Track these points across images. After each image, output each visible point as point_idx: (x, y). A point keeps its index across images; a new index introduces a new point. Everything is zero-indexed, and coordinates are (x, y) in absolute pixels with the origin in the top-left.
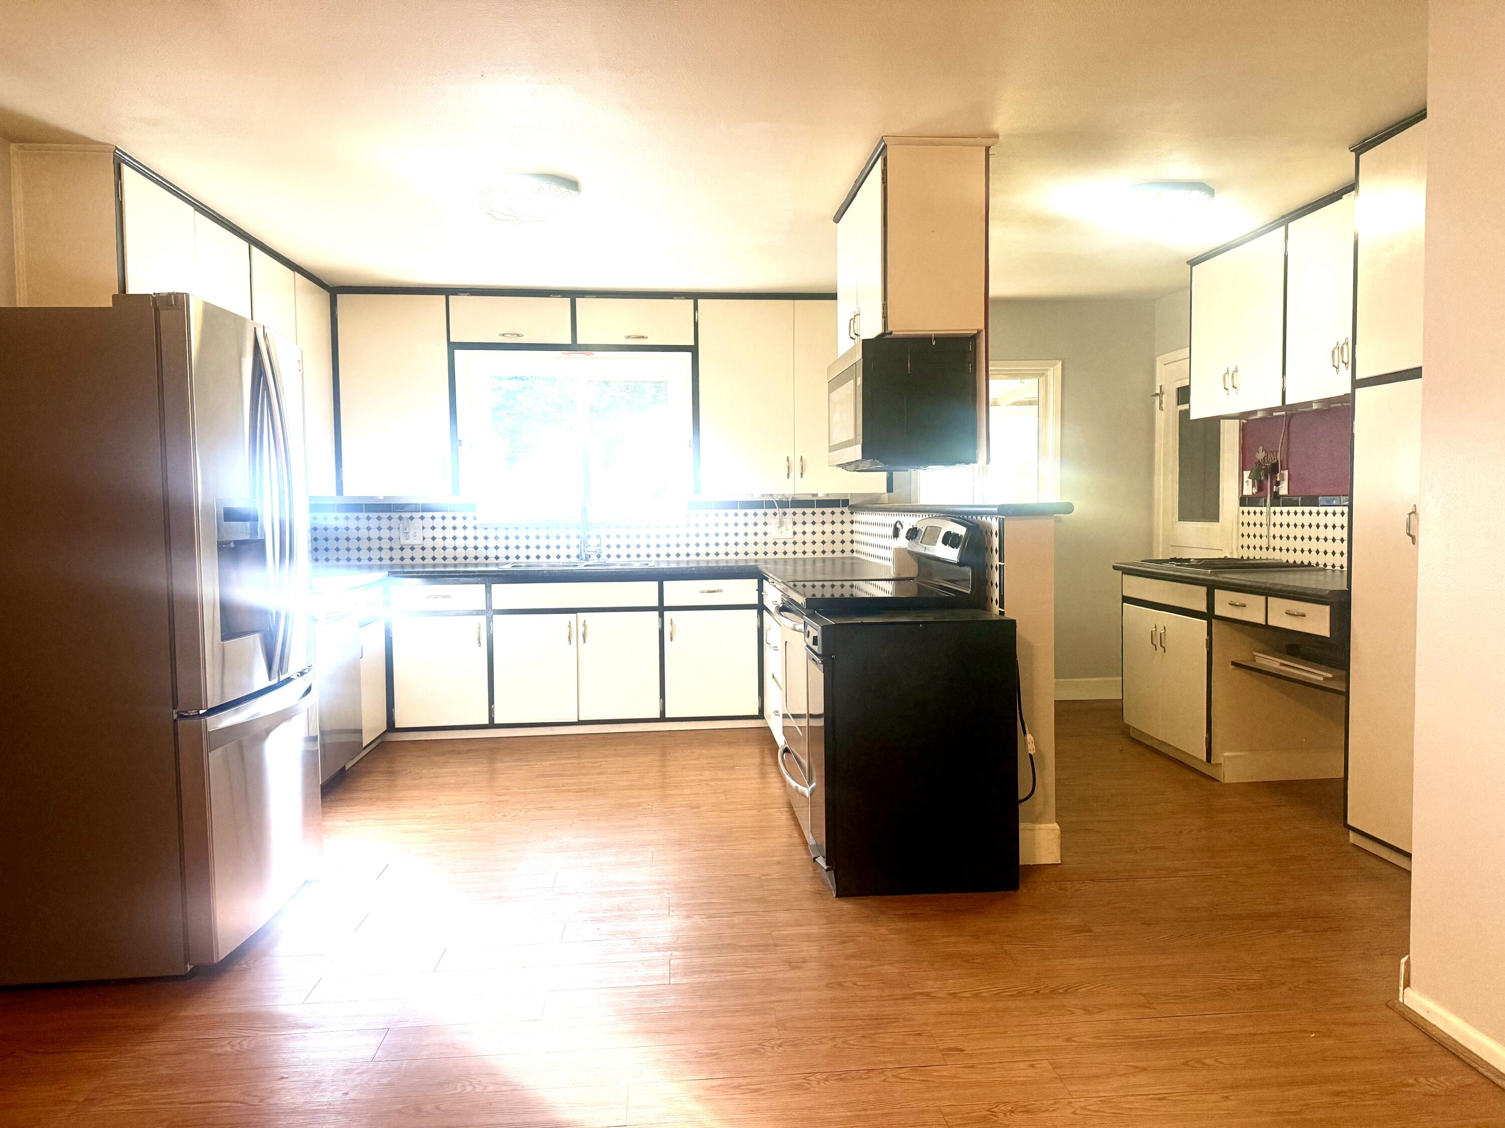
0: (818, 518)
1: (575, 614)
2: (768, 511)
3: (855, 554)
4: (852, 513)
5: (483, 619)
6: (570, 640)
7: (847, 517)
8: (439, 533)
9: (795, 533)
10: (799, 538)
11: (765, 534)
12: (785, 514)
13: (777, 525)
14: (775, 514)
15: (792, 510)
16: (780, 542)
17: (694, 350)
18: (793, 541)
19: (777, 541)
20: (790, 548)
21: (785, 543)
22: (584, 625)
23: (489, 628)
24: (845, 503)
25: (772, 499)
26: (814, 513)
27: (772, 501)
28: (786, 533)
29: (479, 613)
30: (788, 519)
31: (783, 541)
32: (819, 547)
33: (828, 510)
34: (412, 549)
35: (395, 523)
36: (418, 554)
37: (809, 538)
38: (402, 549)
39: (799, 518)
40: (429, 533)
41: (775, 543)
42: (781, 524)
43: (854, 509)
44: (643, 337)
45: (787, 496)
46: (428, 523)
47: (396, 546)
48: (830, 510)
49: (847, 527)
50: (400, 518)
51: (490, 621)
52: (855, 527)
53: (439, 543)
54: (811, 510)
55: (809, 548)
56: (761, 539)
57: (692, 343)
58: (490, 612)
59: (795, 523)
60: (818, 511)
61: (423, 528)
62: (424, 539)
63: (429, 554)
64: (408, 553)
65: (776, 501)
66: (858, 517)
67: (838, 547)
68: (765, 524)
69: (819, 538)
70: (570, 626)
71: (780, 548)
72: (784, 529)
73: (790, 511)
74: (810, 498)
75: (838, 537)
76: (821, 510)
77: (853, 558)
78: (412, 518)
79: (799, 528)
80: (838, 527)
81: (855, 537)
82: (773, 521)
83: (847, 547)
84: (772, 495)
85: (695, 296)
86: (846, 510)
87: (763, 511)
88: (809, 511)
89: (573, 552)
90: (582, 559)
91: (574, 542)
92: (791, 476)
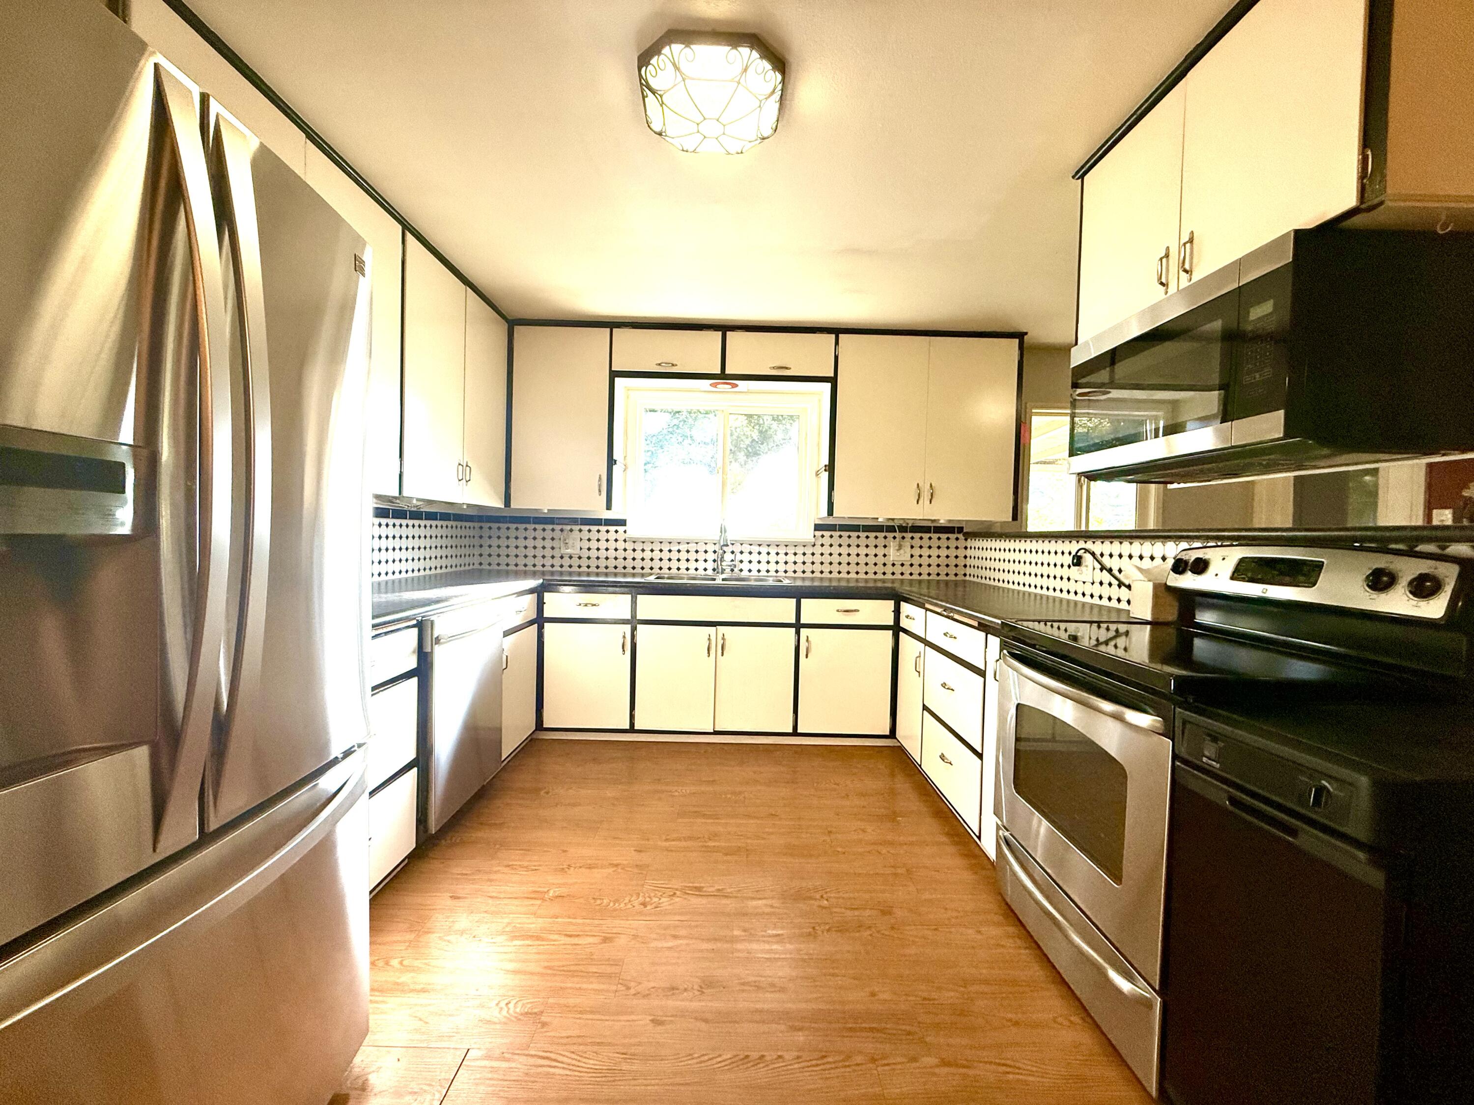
0: (934, 543)
1: (715, 628)
2: (887, 534)
3: (967, 578)
4: (966, 540)
5: (627, 628)
6: (709, 653)
7: (962, 543)
8: (594, 545)
9: (912, 556)
10: (916, 561)
11: (885, 555)
12: (903, 538)
13: (897, 548)
14: (894, 538)
15: (910, 535)
16: (898, 564)
17: (833, 381)
18: (910, 563)
19: (895, 563)
20: (907, 570)
21: (902, 565)
22: (723, 639)
23: (633, 636)
24: (960, 530)
25: (893, 524)
26: (930, 538)
27: (894, 526)
28: (904, 555)
29: (624, 622)
30: (907, 543)
31: (901, 563)
32: (934, 570)
33: (944, 536)
34: (571, 557)
35: (557, 534)
36: (575, 562)
37: (925, 561)
38: (562, 557)
39: (917, 542)
40: (586, 545)
41: (893, 565)
42: (900, 547)
43: (968, 536)
44: (787, 368)
45: (908, 521)
46: (585, 535)
47: (558, 555)
48: (946, 536)
49: (961, 553)
50: (562, 530)
51: (634, 629)
52: (969, 552)
53: (594, 554)
54: (929, 535)
55: (925, 570)
56: (880, 560)
57: (832, 375)
58: (634, 622)
59: (912, 547)
60: (935, 536)
61: (581, 539)
62: (581, 549)
63: (584, 562)
64: (566, 562)
65: (897, 526)
66: (970, 543)
67: (952, 570)
68: (885, 546)
69: (934, 561)
70: (709, 639)
71: (898, 569)
72: (902, 551)
73: (908, 535)
74: (929, 524)
75: (952, 561)
76: (937, 535)
77: (965, 581)
78: (571, 530)
79: (917, 552)
80: (952, 552)
81: (968, 562)
82: (893, 545)
83: (960, 571)
84: (893, 520)
85: (837, 331)
86: (961, 536)
87: (883, 534)
88: (926, 536)
89: (710, 565)
90: (718, 573)
91: (711, 556)
92: (921, 501)
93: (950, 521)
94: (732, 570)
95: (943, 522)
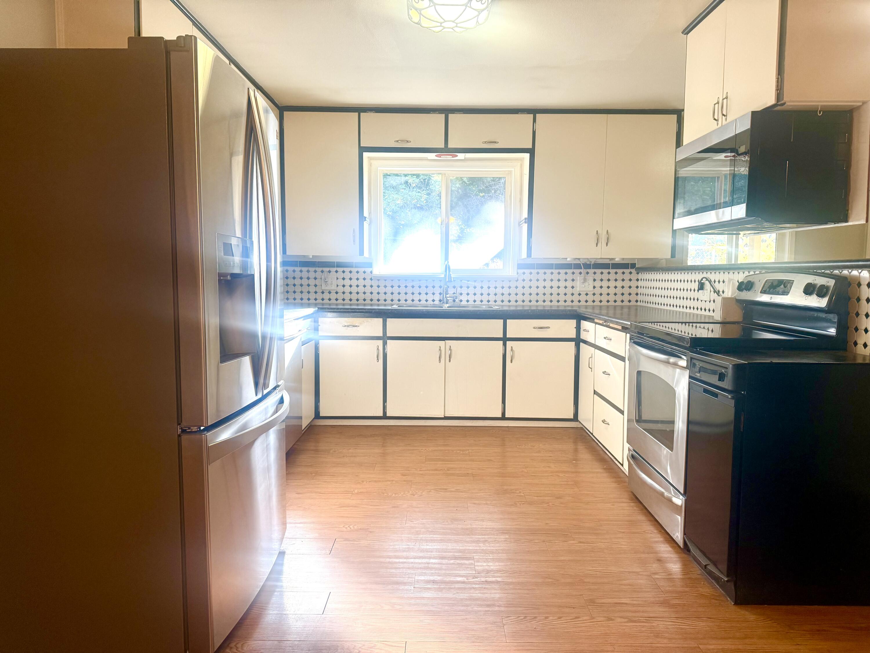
0: (612, 276)
1: (444, 342)
2: (575, 271)
3: (639, 303)
4: (638, 273)
5: (380, 343)
6: (440, 360)
7: (634, 276)
8: (347, 282)
9: (594, 287)
10: (598, 291)
11: (573, 287)
12: (588, 273)
13: (582, 281)
14: (580, 273)
15: (593, 270)
16: (583, 293)
17: (531, 151)
18: (593, 293)
19: (581, 293)
20: (590, 298)
21: (587, 294)
22: (450, 349)
23: (384, 349)
24: (633, 266)
25: (580, 263)
26: (609, 273)
28: (588, 287)
29: (378, 338)
30: (590, 277)
31: (585, 293)
32: (612, 298)
33: (620, 271)
34: (329, 293)
35: (318, 274)
36: (333, 296)
37: (605, 291)
38: (323, 293)
39: (598, 276)
40: (341, 282)
41: (580, 294)
42: (585, 280)
43: (640, 270)
44: (495, 142)
45: (591, 260)
46: (340, 275)
47: (319, 290)
48: (622, 270)
49: (634, 284)
50: (322, 272)
51: (385, 344)
52: (640, 283)
53: (347, 289)
54: (607, 271)
55: (604, 298)
56: (569, 291)
57: (530, 146)
58: (385, 338)
59: (594, 280)
60: (613, 271)
61: (337, 278)
62: (337, 286)
63: (339, 296)
64: (326, 296)
65: (583, 264)
66: (641, 276)
67: (626, 298)
68: (573, 280)
69: (612, 291)
70: (440, 350)
71: (583, 298)
72: (587, 284)
73: (591, 271)
74: (607, 262)
75: (626, 291)
76: (615, 270)
77: (637, 306)
78: (330, 272)
79: (598, 284)
80: (627, 284)
81: (639, 291)
82: (579, 279)
83: (633, 298)
84: (579, 259)
85: (534, 112)
86: (633, 271)
87: (572, 271)
88: (605, 271)
89: (437, 298)
90: (443, 303)
91: (437, 291)
92: (599, 245)
93: (623, 259)
94: (454, 301)
95: (617, 260)
